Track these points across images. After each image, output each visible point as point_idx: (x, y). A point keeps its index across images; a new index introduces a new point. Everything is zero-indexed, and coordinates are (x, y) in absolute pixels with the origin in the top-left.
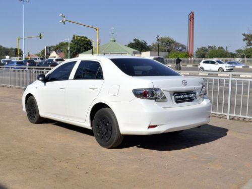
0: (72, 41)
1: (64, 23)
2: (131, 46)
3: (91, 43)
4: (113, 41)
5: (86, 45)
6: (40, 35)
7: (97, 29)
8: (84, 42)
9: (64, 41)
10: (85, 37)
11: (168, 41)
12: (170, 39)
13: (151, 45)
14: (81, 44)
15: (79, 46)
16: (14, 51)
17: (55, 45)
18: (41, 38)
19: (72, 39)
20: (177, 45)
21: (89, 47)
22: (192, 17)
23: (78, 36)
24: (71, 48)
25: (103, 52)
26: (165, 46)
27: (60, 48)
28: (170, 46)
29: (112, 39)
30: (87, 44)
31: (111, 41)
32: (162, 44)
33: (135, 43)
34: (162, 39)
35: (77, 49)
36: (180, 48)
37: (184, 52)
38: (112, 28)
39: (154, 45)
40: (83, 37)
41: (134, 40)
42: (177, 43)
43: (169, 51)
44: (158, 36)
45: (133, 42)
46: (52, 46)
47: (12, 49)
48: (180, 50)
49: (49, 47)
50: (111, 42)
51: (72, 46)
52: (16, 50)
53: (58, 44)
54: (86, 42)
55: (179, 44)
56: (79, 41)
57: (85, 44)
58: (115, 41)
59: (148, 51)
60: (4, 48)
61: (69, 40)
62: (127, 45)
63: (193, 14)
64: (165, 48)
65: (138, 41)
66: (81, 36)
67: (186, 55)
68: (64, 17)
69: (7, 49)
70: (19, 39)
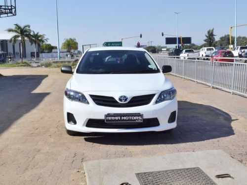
70: (231, 28)
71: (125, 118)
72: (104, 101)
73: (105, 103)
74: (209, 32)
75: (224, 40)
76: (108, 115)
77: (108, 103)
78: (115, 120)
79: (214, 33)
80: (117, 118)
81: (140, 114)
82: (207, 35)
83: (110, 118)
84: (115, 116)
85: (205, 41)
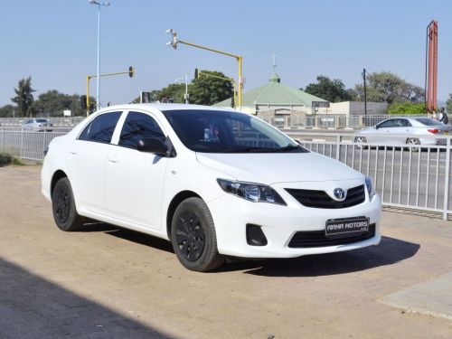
0: (193, 81)
1: (175, 47)
2: (311, 90)
3: (231, 84)
4: (275, 80)
5: (220, 90)
6: (131, 69)
7: (238, 58)
8: (217, 83)
9: (177, 81)
10: (220, 74)
11: (388, 81)
12: (392, 76)
13: (353, 88)
14: (212, 87)
15: (207, 91)
16: (79, 100)
17: (161, 89)
18: (131, 75)
19: (193, 78)
20: (406, 87)
21: (227, 93)
22: (433, 33)
23: (206, 72)
24: (191, 95)
25: (255, 103)
26: (382, 91)
27: (171, 94)
28: (391, 90)
29: (273, 76)
30: (224, 86)
31: (271, 80)
32: (376, 87)
33: (320, 85)
34: (375, 75)
35: (203, 96)
36: (413, 95)
37: (421, 103)
38: (274, 56)
39: (358, 88)
40: (215, 73)
41: (318, 78)
42: (406, 85)
43: (390, 101)
44: (364, 70)
45: (317, 82)
46: (154, 92)
47: (76, 97)
48: (413, 99)
49: (149, 93)
50: (271, 83)
51: (194, 91)
52: (84, 98)
53: (166, 86)
54: (222, 84)
55: (410, 85)
56: (207, 80)
57: (219, 86)
58: (279, 81)
59: (346, 100)
60: (62, 96)
61: (187, 79)
62: (304, 89)
63: (435, 25)
64: (381, 95)
65: (327, 80)
66: (213, 71)
67: (424, 109)
68: (175, 35)
69: (67, 97)
70: (90, 78)
71: (348, 226)
72: (311, 198)
73: (313, 202)
74: (21, 84)
75: (46, 101)
76: (329, 222)
77: (318, 202)
78: (338, 230)
79: (32, 87)
80: (340, 226)
81: (364, 217)
82: (18, 89)
83: (331, 227)
84: (337, 224)
85: (14, 100)
